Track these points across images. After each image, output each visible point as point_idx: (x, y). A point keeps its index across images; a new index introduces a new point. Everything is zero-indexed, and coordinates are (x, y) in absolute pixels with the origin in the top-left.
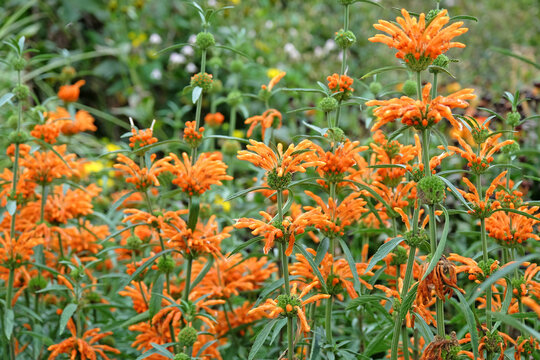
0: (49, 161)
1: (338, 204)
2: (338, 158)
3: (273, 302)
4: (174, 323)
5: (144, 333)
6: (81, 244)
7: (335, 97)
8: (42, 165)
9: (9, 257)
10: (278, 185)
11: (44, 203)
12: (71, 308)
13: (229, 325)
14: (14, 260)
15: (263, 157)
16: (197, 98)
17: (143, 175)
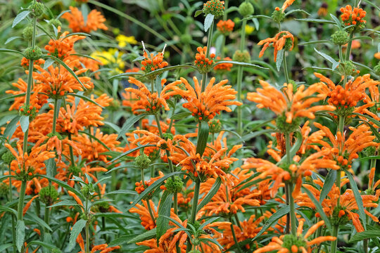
0: (62, 76)
1: (347, 138)
2: (348, 93)
3: (279, 240)
4: (181, 245)
5: (151, 248)
6: (91, 152)
7: (347, 30)
8: (55, 79)
9: (22, 170)
10: (287, 128)
11: (56, 114)
12: (81, 224)
13: (236, 239)
14: (26, 172)
15: (273, 100)
16: (209, 26)
17: (153, 99)
